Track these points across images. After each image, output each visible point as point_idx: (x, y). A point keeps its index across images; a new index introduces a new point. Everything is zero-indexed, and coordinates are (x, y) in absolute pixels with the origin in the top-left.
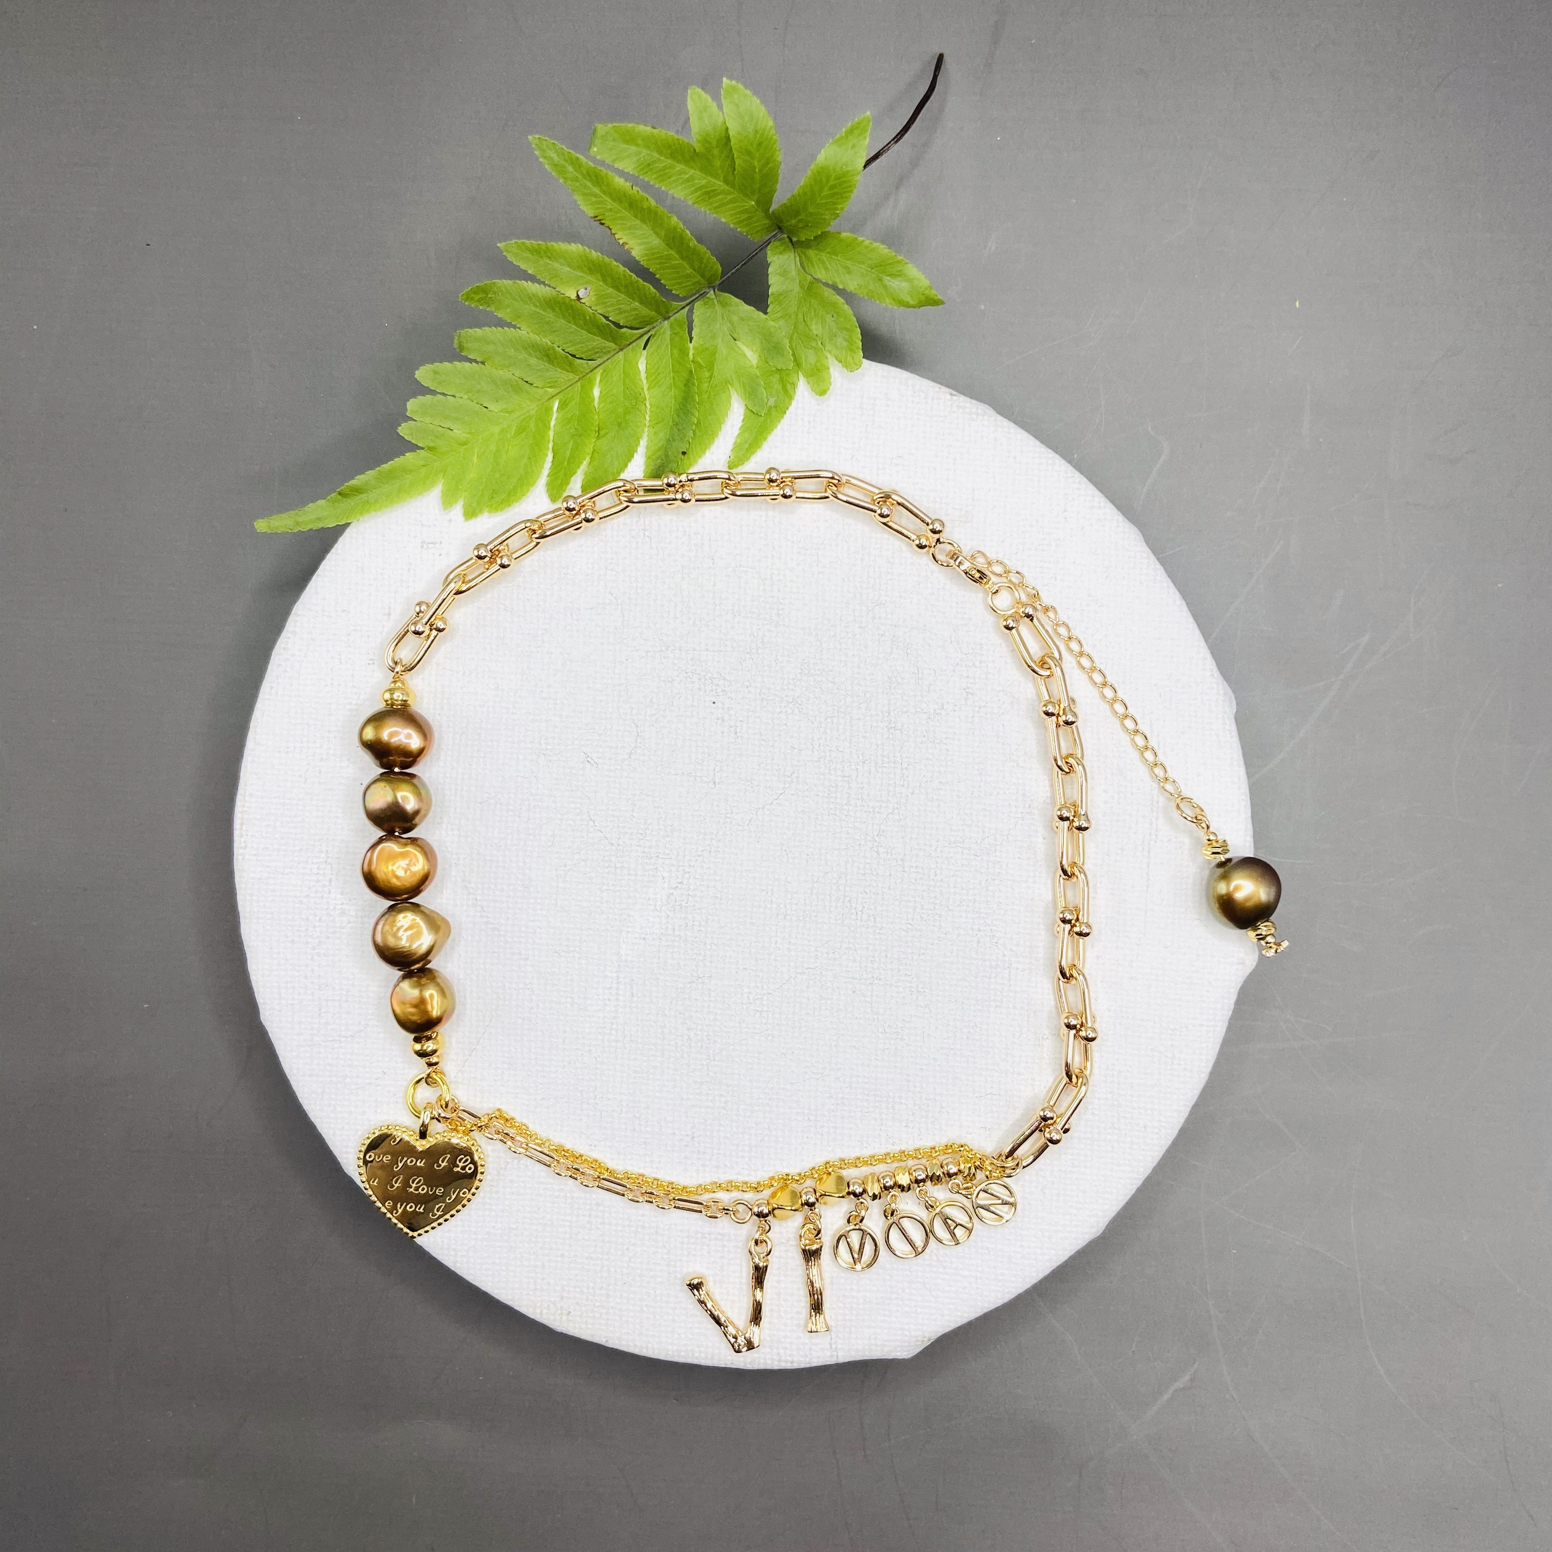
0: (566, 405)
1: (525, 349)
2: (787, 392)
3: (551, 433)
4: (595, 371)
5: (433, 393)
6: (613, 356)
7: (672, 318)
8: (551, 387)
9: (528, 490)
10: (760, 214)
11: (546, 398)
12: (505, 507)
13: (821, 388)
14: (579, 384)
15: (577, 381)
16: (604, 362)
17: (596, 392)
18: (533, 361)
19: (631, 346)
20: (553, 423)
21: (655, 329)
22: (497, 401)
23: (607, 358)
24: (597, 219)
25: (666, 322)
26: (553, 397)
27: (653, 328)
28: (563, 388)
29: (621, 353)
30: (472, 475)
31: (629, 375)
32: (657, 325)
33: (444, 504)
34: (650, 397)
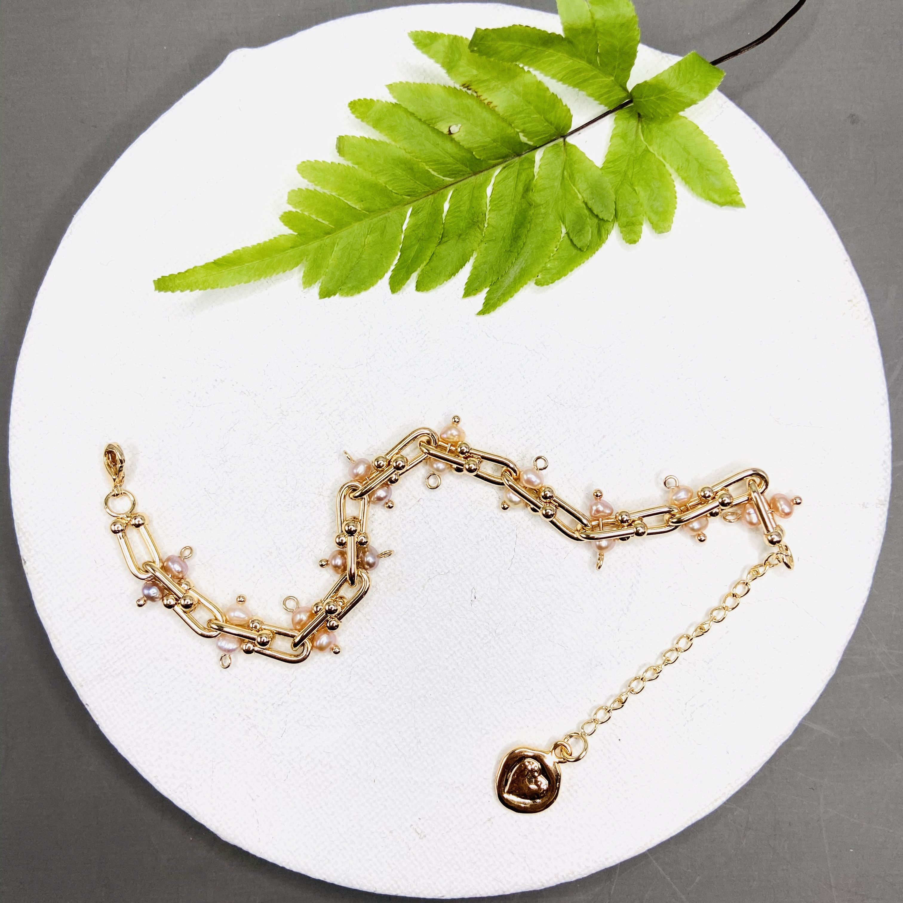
0: (419, 213)
3: (403, 235)
4: (448, 188)
6: (466, 178)
7: (523, 156)
8: (409, 195)
9: (377, 281)
11: (403, 204)
12: (355, 293)
13: (631, 238)
14: (431, 197)
17: (446, 206)
18: (398, 172)
19: (483, 173)
20: (404, 227)
21: (507, 163)
22: (362, 201)
23: (461, 179)
25: (517, 159)
26: (408, 203)
28: (418, 197)
29: (473, 177)
30: (331, 262)
32: (509, 160)
33: (304, 283)
34: (491, 219)
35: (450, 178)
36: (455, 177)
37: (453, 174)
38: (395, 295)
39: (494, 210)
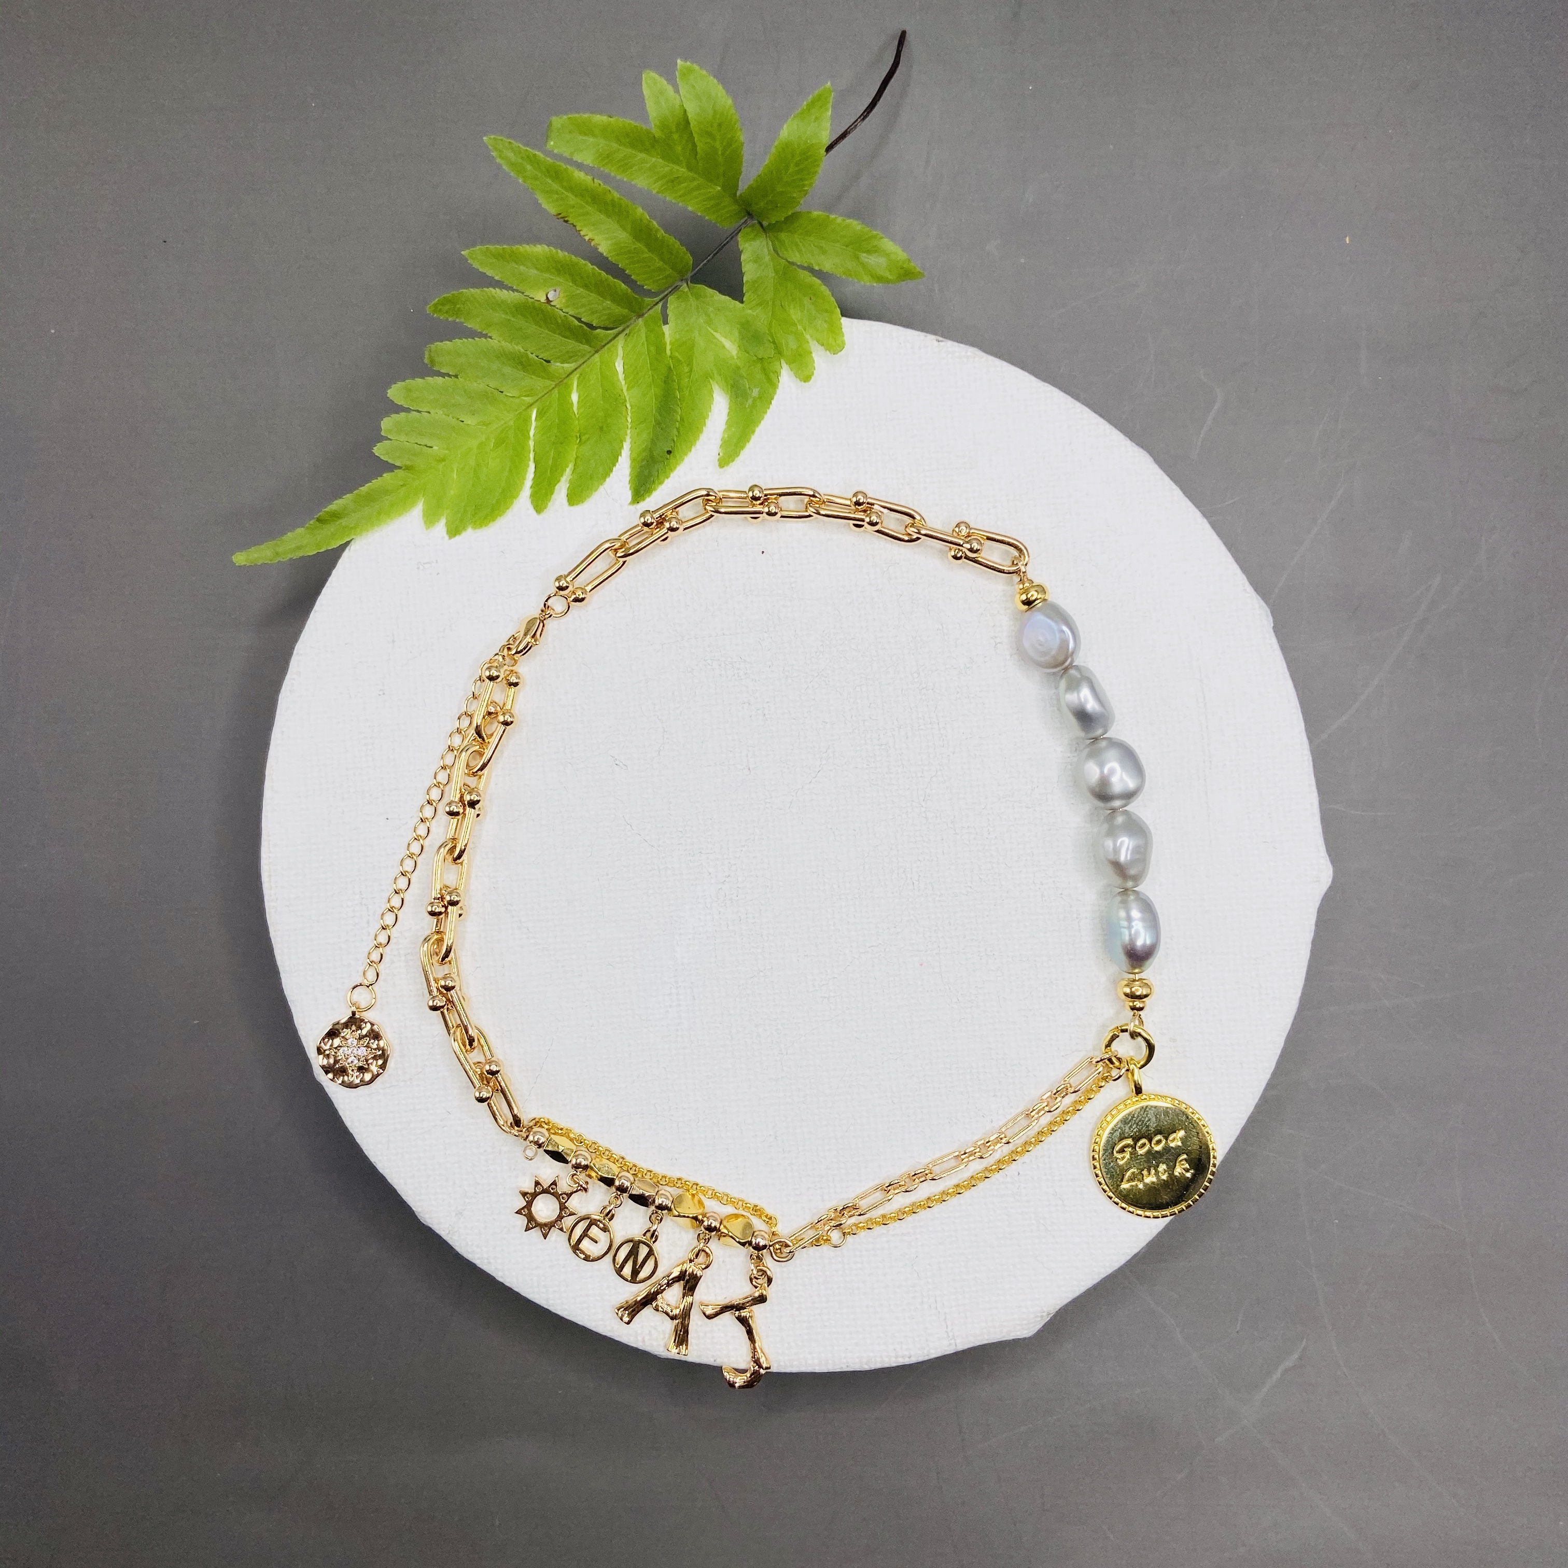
0: (545, 413)
1: (498, 358)
2: (770, 382)
3: (531, 443)
4: (572, 376)
5: (408, 410)
6: (588, 359)
7: (646, 315)
8: (528, 396)
9: (512, 503)
10: (727, 200)
11: (524, 408)
12: (490, 522)
13: (804, 373)
14: (556, 390)
15: (553, 388)
16: (580, 365)
17: (575, 397)
18: (508, 370)
19: (606, 347)
20: (532, 433)
21: (630, 328)
22: (474, 414)
23: (582, 362)
24: (560, 216)
25: (640, 319)
26: (531, 405)
27: (628, 326)
28: (540, 395)
29: (597, 355)
30: (452, 492)
31: (607, 377)
32: (631, 324)
33: (425, 523)
34: (630, 397)
35: (569, 363)
36: (576, 361)
37: (571, 357)
38: (543, 515)
39: (633, 387)
